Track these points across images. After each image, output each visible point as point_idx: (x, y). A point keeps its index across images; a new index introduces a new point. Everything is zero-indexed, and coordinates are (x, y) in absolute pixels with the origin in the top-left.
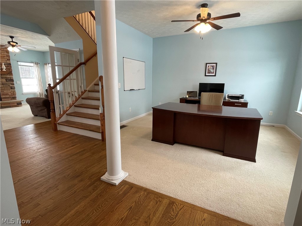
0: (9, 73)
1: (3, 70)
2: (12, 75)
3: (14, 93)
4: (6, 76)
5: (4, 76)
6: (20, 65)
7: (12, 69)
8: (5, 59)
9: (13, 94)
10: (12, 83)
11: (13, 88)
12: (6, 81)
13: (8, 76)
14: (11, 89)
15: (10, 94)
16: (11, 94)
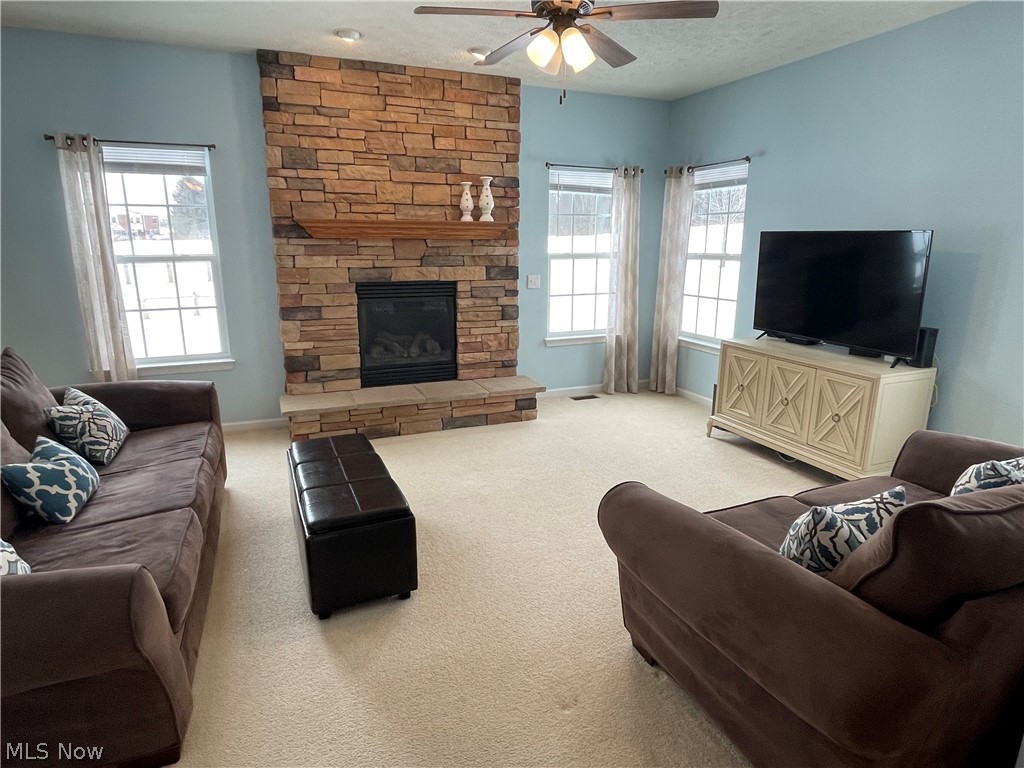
0: (505, 232)
1: (482, 219)
2: (517, 245)
3: (510, 343)
4: (489, 250)
5: (484, 251)
6: (556, 187)
7: (517, 211)
8: (497, 158)
9: (504, 347)
10: (508, 284)
11: (508, 313)
12: (489, 278)
13: (500, 251)
14: (503, 318)
15: (494, 344)
16: (500, 344)
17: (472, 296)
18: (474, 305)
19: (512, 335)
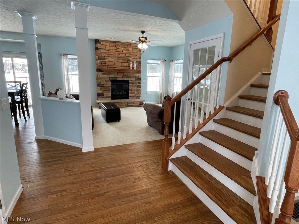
0: (138, 71)
1: (134, 69)
2: (141, 74)
3: (139, 93)
6: (149, 63)
7: (141, 68)
8: (137, 58)
10: (139, 81)
11: (139, 87)
12: (135, 80)
13: (137, 75)
15: (136, 93)
17: (132, 83)
18: (132, 85)
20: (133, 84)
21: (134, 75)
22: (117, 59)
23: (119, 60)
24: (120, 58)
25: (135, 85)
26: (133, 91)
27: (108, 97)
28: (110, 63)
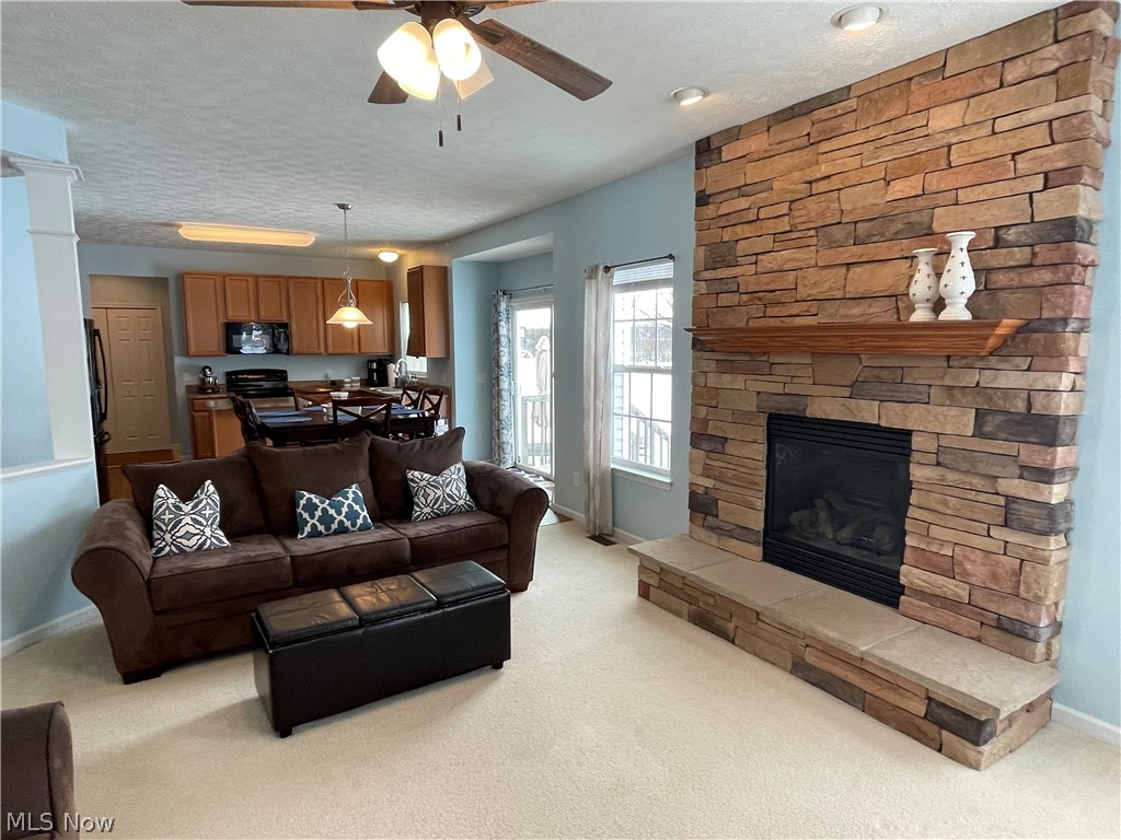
1: (945, 316)
2: (1059, 369)
4: (986, 379)
9: (1005, 586)
11: (1027, 518)
12: (979, 432)
13: (1010, 378)
14: (1006, 525)
15: (977, 571)
16: (994, 576)
17: (938, 463)
18: (942, 482)
19: (1027, 568)
20: (951, 477)
21: (971, 378)
22: (814, 241)
23: (833, 245)
24: (838, 232)
25: (978, 482)
26: (942, 543)
27: (741, 533)
28: (766, 282)
